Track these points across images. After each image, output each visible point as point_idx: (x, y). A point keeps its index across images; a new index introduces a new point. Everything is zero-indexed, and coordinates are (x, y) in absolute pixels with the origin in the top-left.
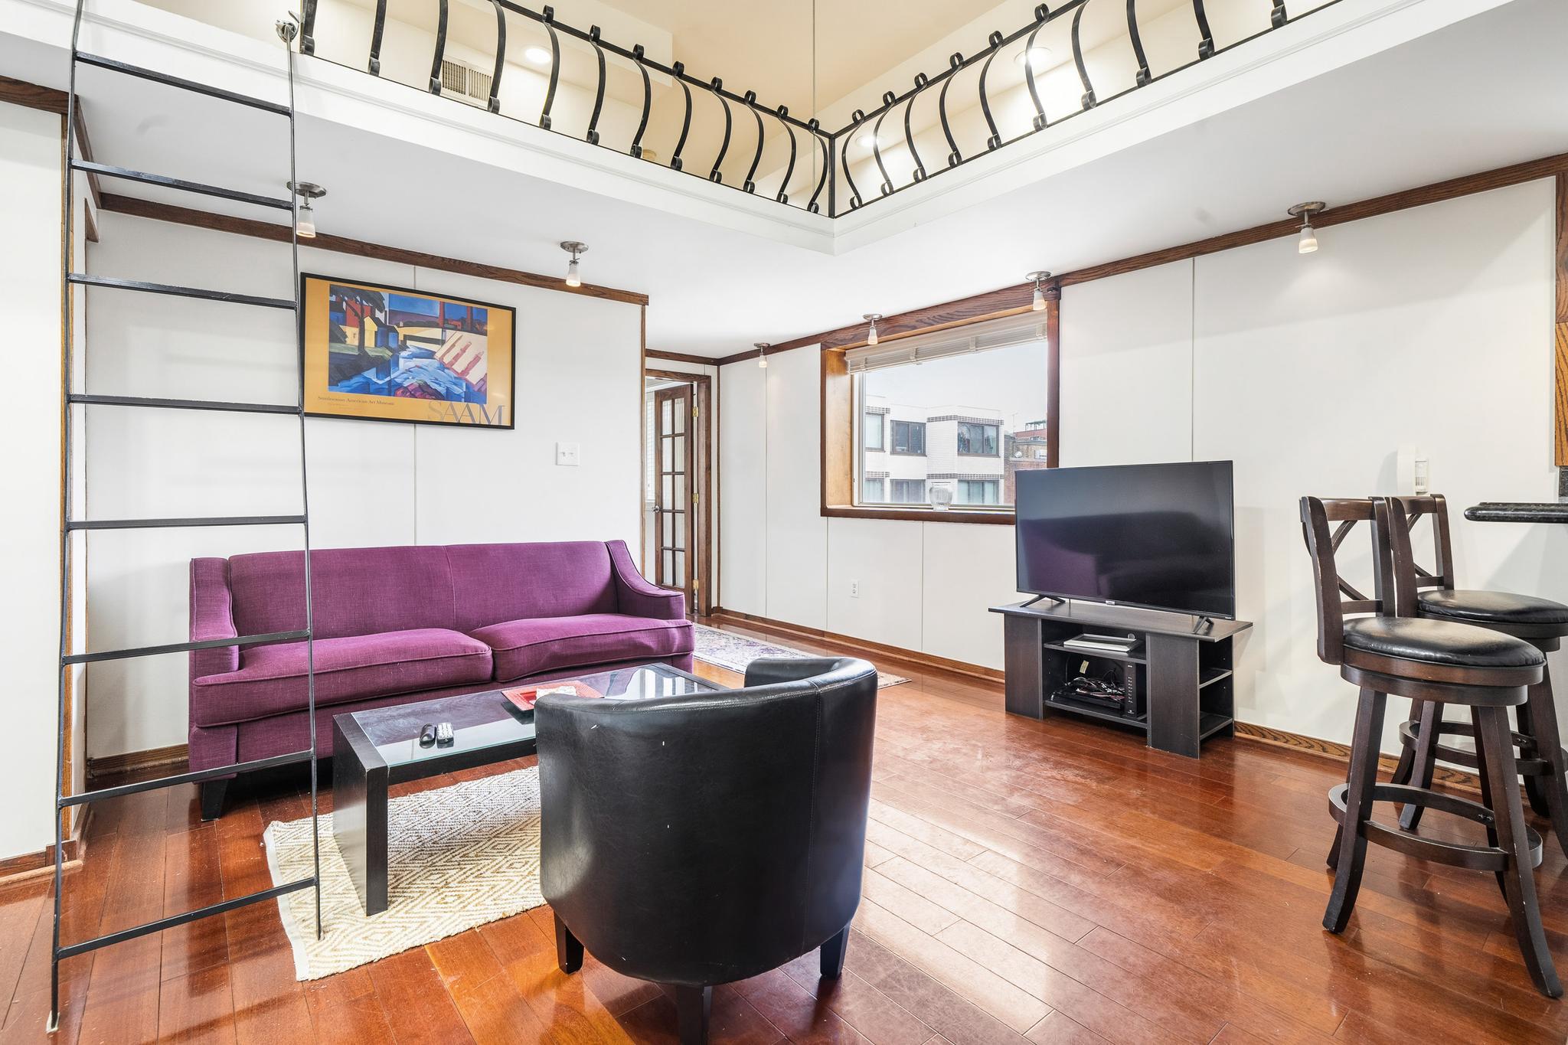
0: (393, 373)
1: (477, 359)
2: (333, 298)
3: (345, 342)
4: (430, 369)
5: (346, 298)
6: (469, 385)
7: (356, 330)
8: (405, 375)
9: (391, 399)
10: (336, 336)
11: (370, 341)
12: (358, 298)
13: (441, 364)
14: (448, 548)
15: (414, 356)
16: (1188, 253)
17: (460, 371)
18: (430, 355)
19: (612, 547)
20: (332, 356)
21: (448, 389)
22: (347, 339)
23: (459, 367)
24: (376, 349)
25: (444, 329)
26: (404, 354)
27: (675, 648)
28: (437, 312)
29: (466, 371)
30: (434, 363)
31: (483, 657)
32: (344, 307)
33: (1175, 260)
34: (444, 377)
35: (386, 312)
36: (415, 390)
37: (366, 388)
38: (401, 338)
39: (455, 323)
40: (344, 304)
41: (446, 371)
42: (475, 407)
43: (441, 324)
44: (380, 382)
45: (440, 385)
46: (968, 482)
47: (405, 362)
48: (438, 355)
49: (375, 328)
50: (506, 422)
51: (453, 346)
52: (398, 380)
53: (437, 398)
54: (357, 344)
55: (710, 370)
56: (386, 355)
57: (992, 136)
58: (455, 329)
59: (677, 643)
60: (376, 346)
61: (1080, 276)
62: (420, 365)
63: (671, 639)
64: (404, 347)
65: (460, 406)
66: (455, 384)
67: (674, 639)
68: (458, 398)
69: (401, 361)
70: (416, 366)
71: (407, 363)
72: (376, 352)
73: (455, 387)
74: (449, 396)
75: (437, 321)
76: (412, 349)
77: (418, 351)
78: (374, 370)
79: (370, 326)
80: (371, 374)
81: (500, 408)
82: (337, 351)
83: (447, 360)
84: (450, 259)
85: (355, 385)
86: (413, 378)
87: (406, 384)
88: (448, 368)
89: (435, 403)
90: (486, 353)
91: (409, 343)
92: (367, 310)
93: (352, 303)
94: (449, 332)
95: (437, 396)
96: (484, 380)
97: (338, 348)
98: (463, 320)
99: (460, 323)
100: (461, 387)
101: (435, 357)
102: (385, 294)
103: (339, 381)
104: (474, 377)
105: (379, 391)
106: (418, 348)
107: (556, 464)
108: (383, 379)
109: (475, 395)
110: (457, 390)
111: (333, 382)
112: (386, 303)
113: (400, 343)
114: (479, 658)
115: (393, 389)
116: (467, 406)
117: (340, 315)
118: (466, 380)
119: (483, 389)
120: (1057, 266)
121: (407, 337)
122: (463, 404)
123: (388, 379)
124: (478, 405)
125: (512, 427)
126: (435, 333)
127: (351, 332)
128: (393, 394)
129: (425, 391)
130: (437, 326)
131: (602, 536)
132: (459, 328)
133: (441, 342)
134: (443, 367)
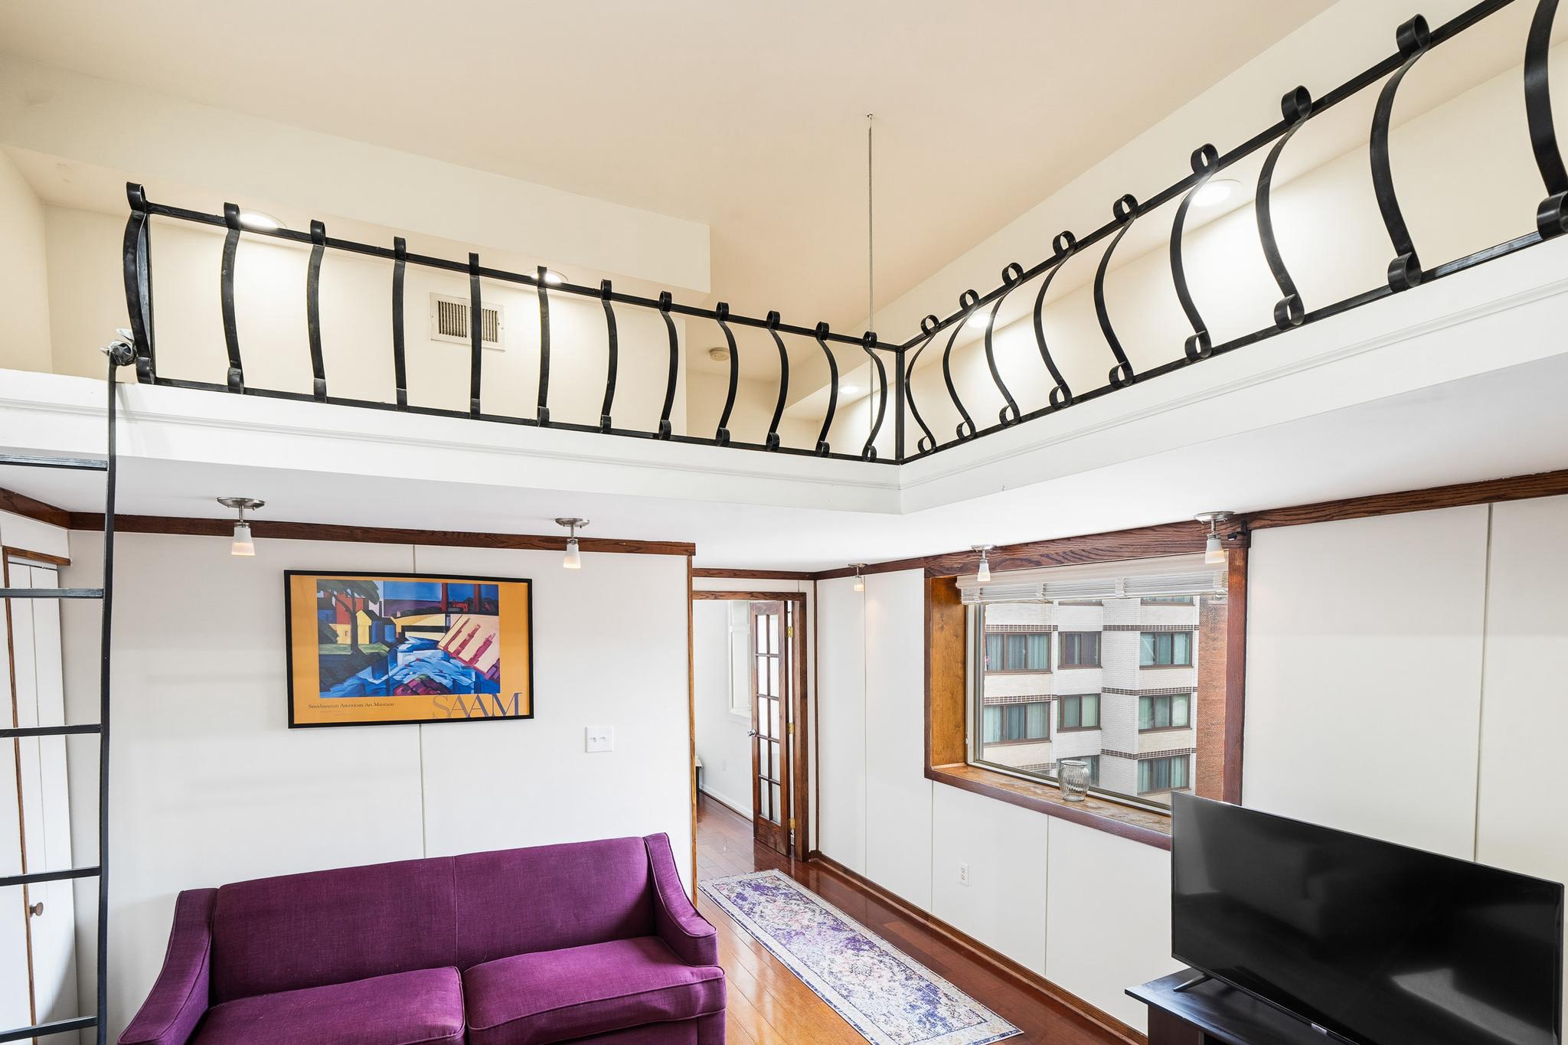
0: (391, 670)
1: (487, 643)
2: (321, 595)
3: (336, 642)
4: (434, 661)
5: (335, 593)
6: (479, 673)
7: (348, 627)
8: (406, 671)
9: (391, 699)
10: (326, 637)
11: (363, 638)
12: (349, 591)
13: (445, 653)
14: (459, 859)
15: (414, 648)
16: (1479, 496)
17: (467, 660)
18: (433, 645)
19: (651, 845)
20: (322, 659)
21: (454, 681)
22: (338, 639)
23: (467, 655)
24: (372, 646)
25: (448, 614)
26: (403, 647)
27: (699, 1010)
28: (440, 595)
29: (475, 658)
30: (439, 654)
31: (450, 1041)
32: (334, 603)
33: (1454, 505)
34: (450, 668)
35: (381, 602)
36: (417, 686)
37: (363, 690)
38: (399, 630)
39: (462, 605)
40: (334, 599)
41: (451, 661)
42: (487, 698)
43: (444, 609)
44: (377, 682)
45: (445, 678)
46: (1154, 634)
47: (404, 656)
48: (442, 644)
49: (369, 622)
50: (523, 710)
51: (459, 631)
52: (397, 678)
53: (442, 693)
54: (350, 643)
55: (805, 586)
56: (382, 651)
57: (1117, 364)
58: (461, 612)
59: (702, 1001)
60: (370, 642)
61: (1282, 518)
62: (421, 657)
63: (693, 999)
64: (402, 639)
65: (469, 699)
66: (463, 675)
67: (697, 998)
68: (466, 690)
69: (400, 656)
70: (418, 660)
71: (407, 658)
72: (371, 648)
73: (461, 677)
74: (457, 689)
75: (440, 605)
76: (412, 641)
77: (419, 642)
78: (369, 669)
79: (364, 621)
80: (366, 674)
81: (516, 695)
82: (327, 653)
83: (452, 649)
84: (453, 532)
85: (349, 689)
86: (414, 673)
87: (406, 681)
88: (455, 658)
89: (441, 699)
90: (498, 635)
91: (408, 634)
92: (359, 604)
93: (342, 598)
94: (454, 617)
95: (443, 690)
96: (496, 667)
97: (329, 649)
98: (469, 601)
99: (466, 605)
100: (470, 677)
101: (439, 647)
102: (379, 582)
103: (332, 685)
104: (484, 664)
105: (376, 692)
106: (419, 639)
107: (586, 751)
108: (380, 679)
109: (489, 683)
110: (466, 681)
111: (325, 688)
112: (380, 592)
113: (397, 636)
114: (446, 1042)
115: (391, 689)
116: (478, 698)
117: (330, 612)
118: (475, 669)
119: (496, 677)
120: (1241, 505)
121: (405, 628)
122: (473, 696)
123: (384, 678)
124: (491, 695)
125: (531, 716)
126: (438, 620)
127: (342, 630)
128: (392, 693)
129: (428, 687)
130: (438, 611)
131: (642, 830)
132: (466, 610)
133: (445, 629)
134: (448, 656)
